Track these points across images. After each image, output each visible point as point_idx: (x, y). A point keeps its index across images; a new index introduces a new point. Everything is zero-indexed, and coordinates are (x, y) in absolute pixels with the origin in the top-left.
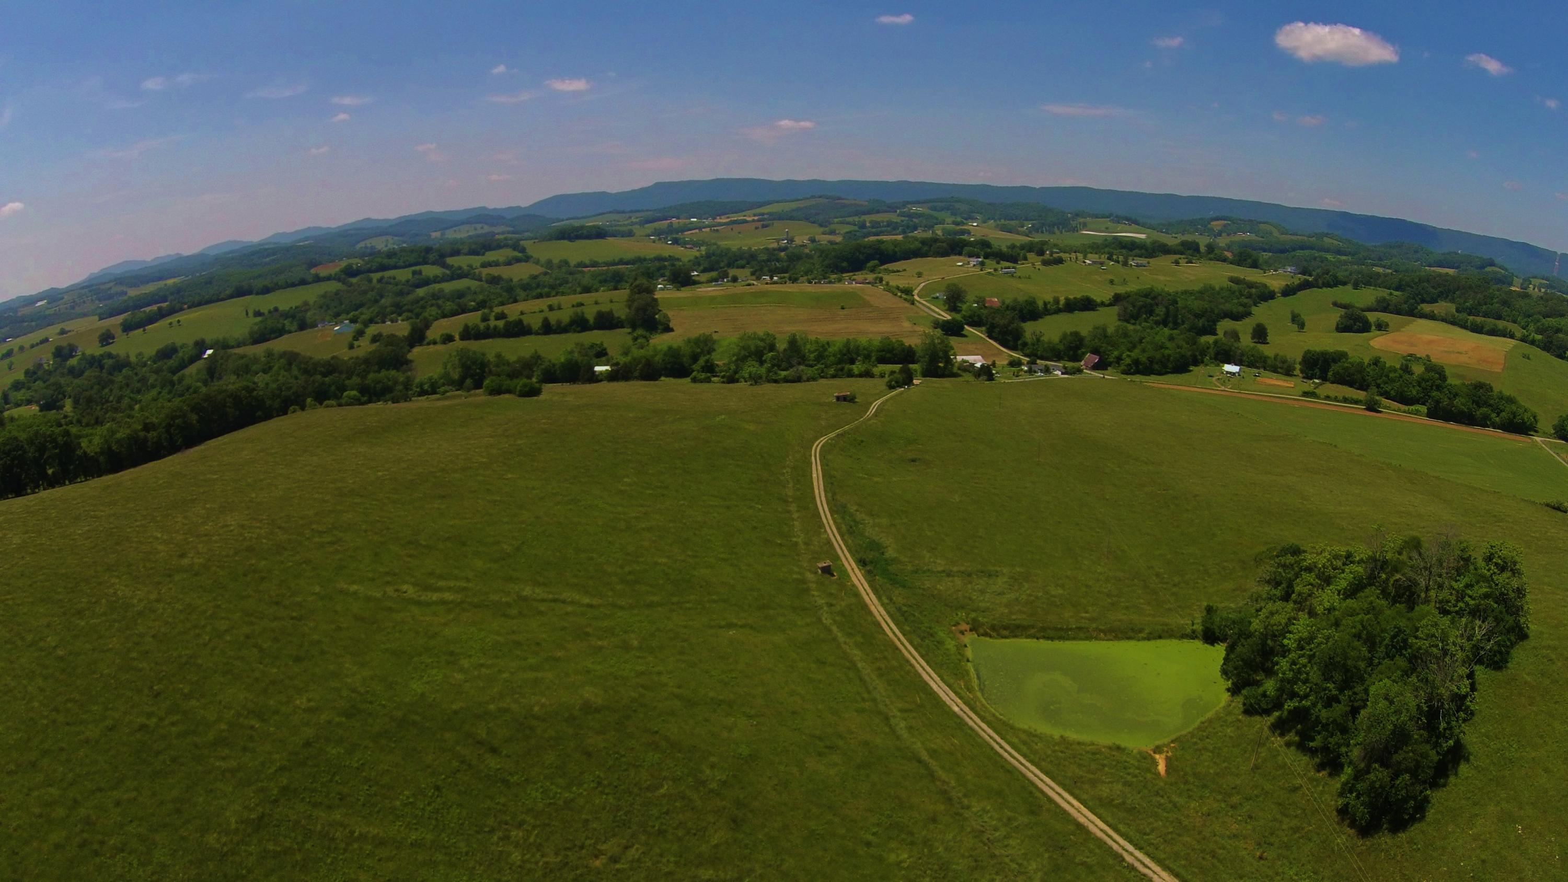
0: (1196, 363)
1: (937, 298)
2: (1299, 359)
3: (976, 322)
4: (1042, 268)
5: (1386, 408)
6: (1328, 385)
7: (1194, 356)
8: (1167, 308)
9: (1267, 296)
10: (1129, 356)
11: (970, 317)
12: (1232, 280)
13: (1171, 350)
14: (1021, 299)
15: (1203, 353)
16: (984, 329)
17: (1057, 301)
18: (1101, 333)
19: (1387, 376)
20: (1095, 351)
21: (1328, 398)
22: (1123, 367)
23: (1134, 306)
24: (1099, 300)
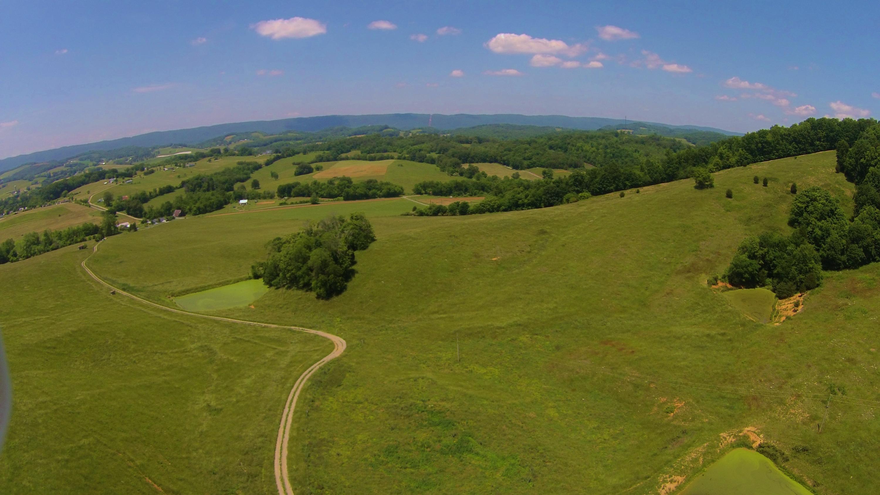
0: (226, 203)
1: (100, 201)
2: (276, 190)
3: (121, 209)
4: (145, 177)
5: (322, 201)
6: (292, 198)
7: (225, 200)
8: (208, 183)
9: (258, 167)
10: (195, 206)
11: (118, 207)
12: (239, 163)
13: (214, 199)
14: (139, 193)
15: (229, 198)
16: (124, 211)
17: (155, 191)
18: (180, 199)
19: (321, 188)
20: (179, 208)
21: (292, 203)
22: (193, 212)
23: (192, 185)
24: (175, 186)
